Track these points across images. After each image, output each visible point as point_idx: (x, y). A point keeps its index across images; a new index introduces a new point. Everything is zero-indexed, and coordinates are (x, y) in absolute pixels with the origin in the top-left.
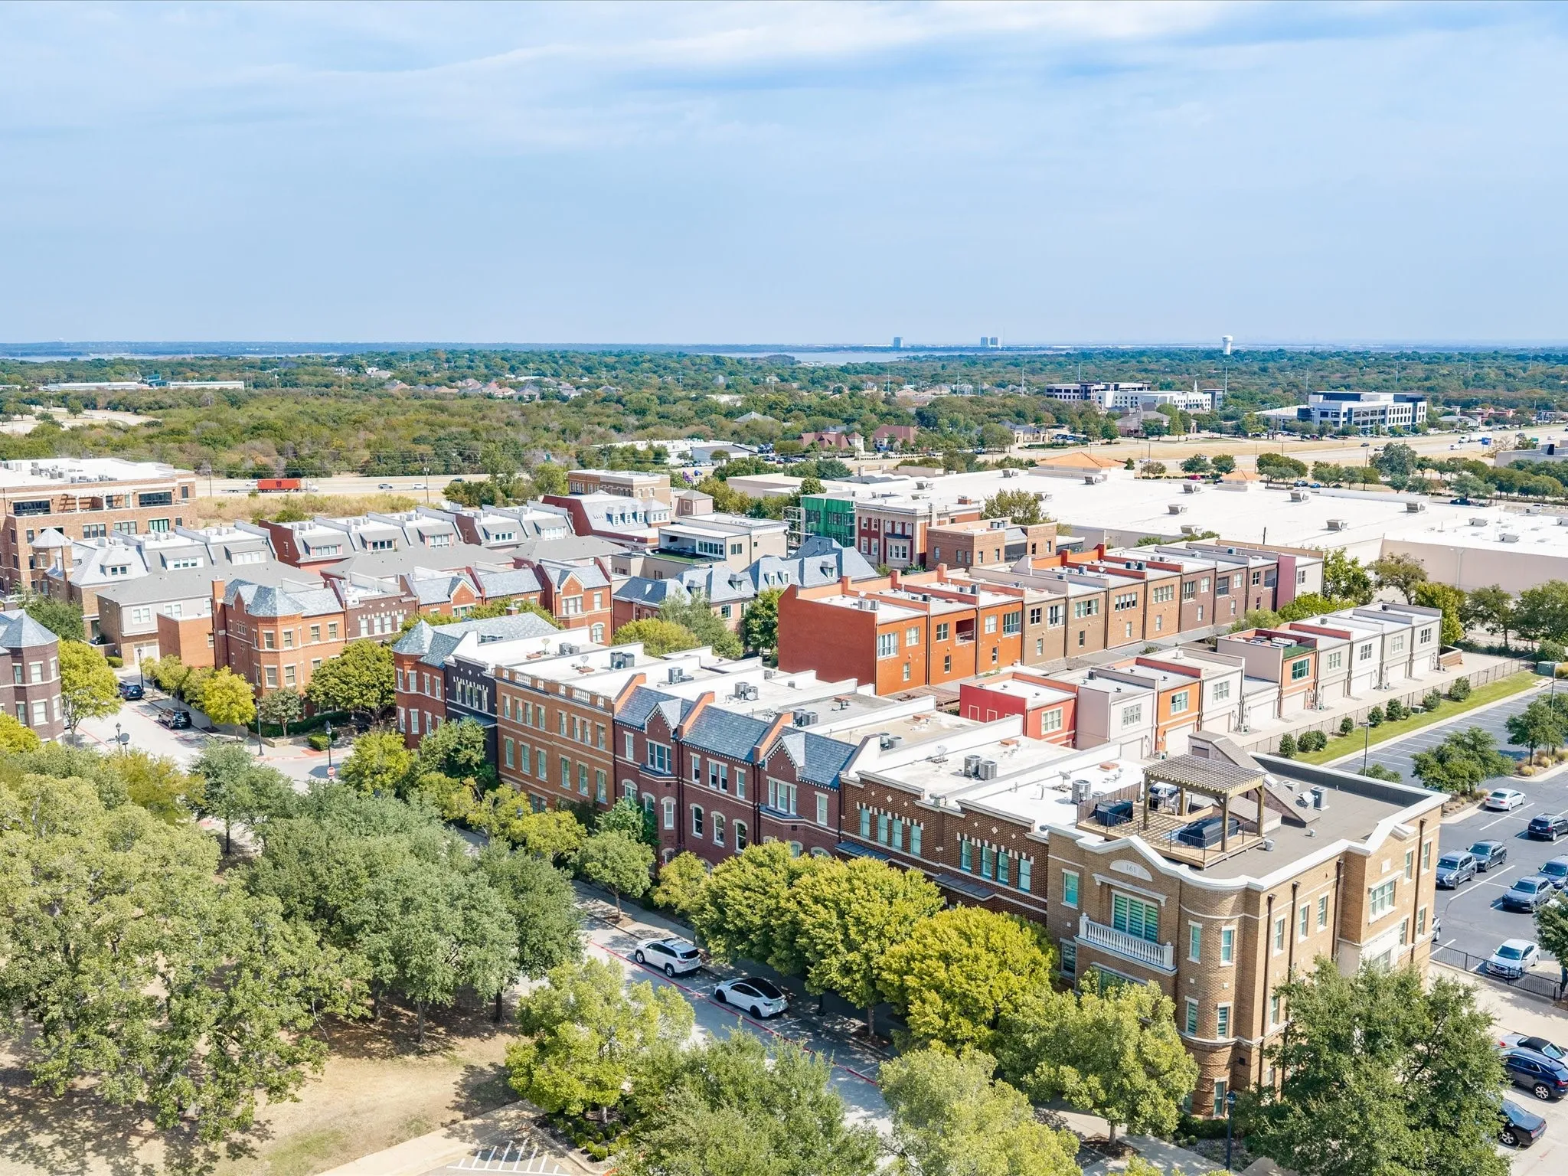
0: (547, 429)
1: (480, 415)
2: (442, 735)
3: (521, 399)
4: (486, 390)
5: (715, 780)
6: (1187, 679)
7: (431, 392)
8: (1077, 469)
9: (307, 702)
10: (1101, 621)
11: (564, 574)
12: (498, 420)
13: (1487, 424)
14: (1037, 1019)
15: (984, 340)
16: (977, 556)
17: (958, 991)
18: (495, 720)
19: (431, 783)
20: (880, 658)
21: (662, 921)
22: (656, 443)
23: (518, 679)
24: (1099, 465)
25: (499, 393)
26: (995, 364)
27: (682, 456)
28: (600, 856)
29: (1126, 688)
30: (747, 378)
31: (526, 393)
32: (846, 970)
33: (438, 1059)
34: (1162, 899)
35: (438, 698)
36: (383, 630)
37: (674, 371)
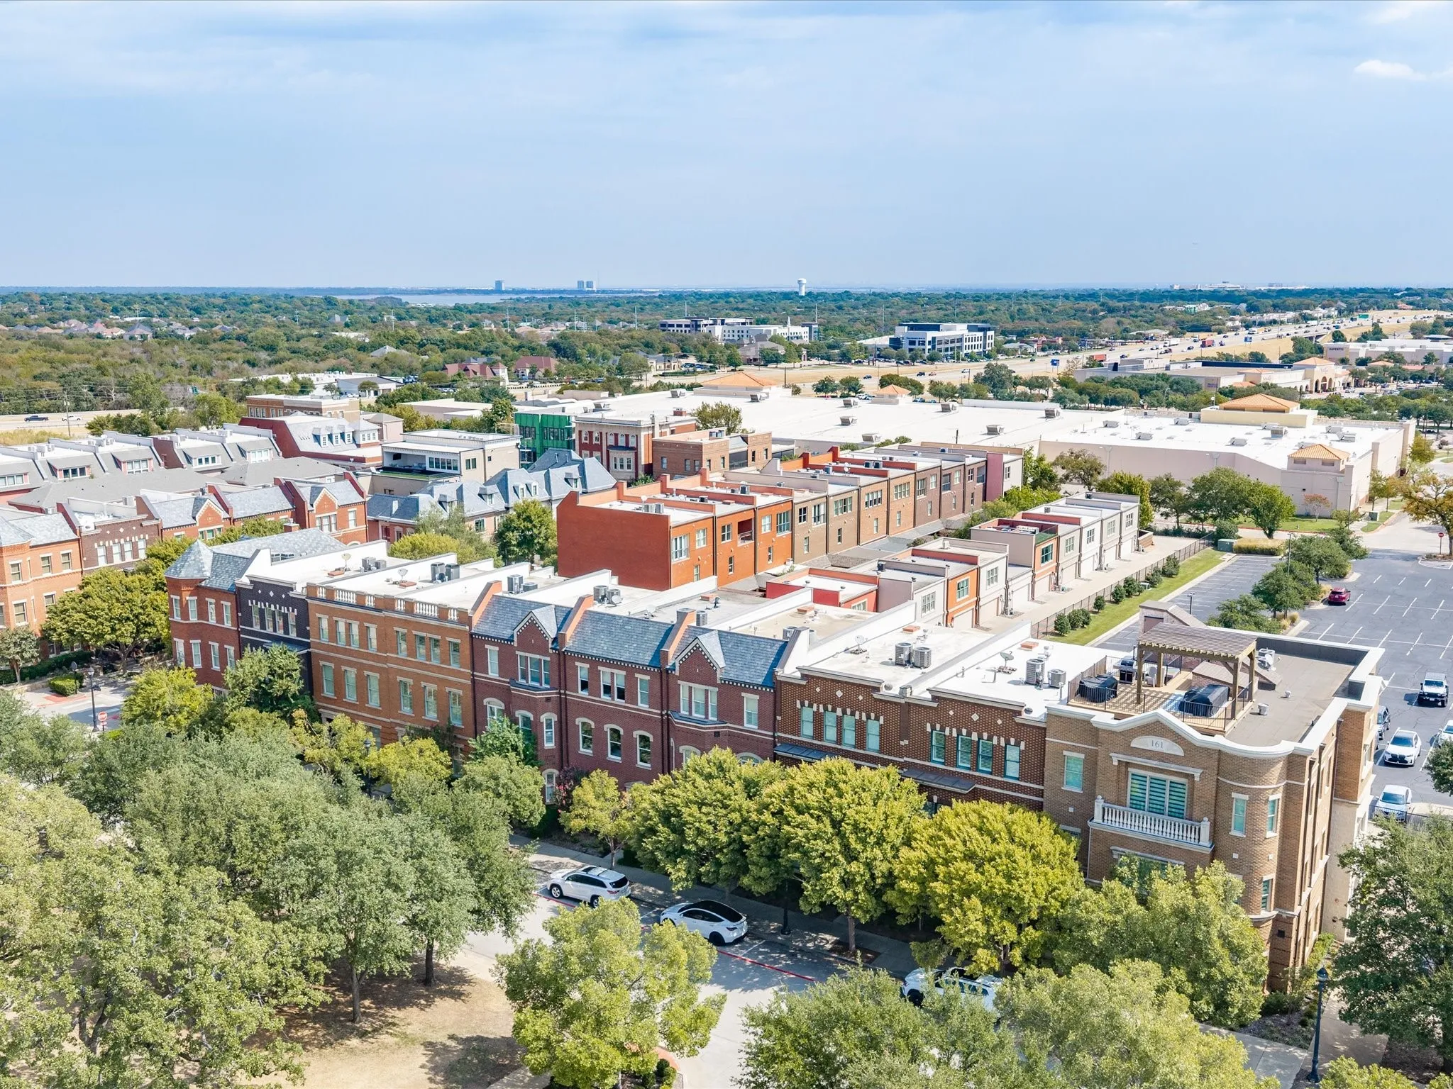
0: (175, 365)
1: (100, 352)
2: (252, 666)
3: (132, 338)
4: (91, 331)
5: (608, 690)
6: (965, 567)
7: (34, 332)
8: (741, 388)
9: (45, 639)
10: (854, 519)
11: (316, 491)
12: (121, 357)
13: (1043, 350)
14: (1102, 914)
15: (580, 283)
16: (705, 465)
17: (999, 893)
18: (308, 645)
19: (244, 721)
20: (674, 561)
21: (557, 849)
22: (300, 376)
23: (337, 598)
24: (761, 385)
25: (107, 333)
26: (598, 304)
27: (329, 388)
28: (492, 783)
29: (920, 578)
30: (365, 316)
31: (138, 332)
32: (847, 882)
33: (385, 1038)
34: (1197, 773)
35: (228, 624)
36: (123, 557)
37: (286, 312)
